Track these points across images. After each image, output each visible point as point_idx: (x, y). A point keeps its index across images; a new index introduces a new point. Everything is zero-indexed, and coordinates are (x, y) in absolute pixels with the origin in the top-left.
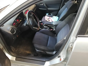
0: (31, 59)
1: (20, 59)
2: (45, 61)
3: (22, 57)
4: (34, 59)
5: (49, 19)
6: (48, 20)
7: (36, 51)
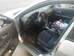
0: (32, 46)
1: (25, 43)
2: (40, 53)
3: (27, 43)
4: (33, 48)
5: (60, 24)
6: (58, 25)
7: (37, 42)
